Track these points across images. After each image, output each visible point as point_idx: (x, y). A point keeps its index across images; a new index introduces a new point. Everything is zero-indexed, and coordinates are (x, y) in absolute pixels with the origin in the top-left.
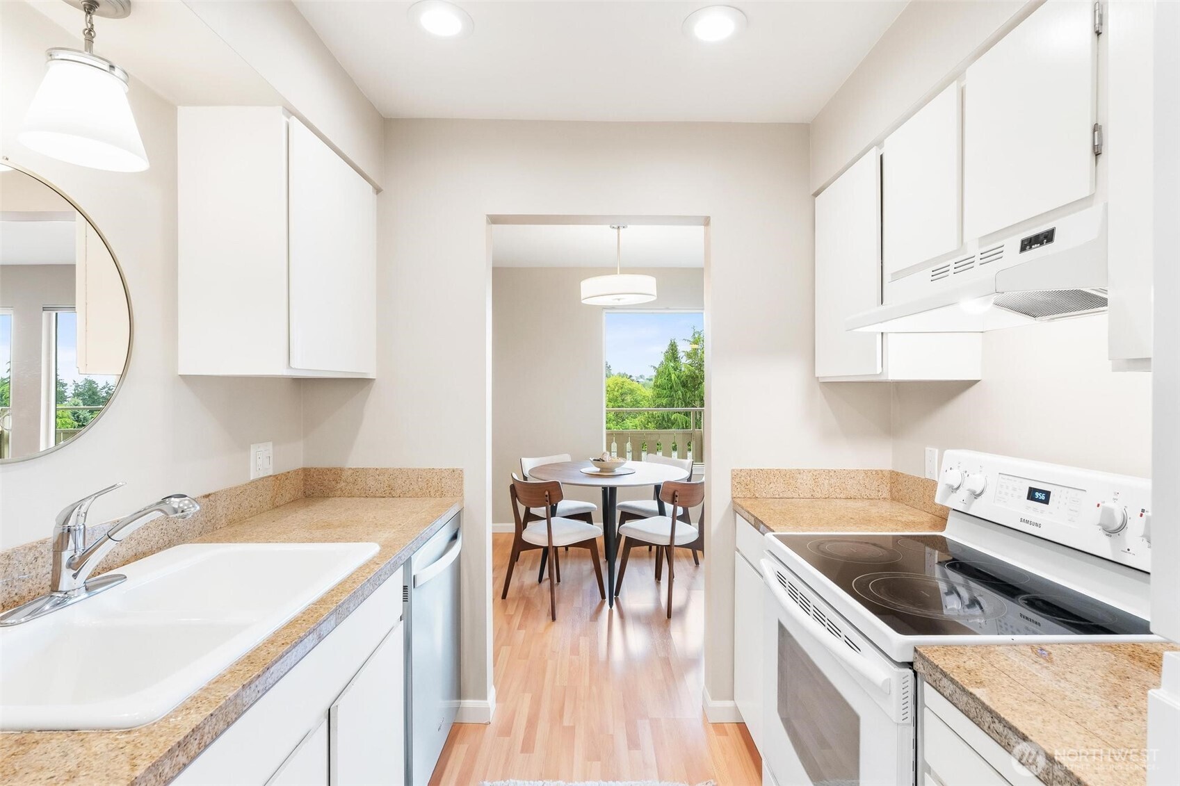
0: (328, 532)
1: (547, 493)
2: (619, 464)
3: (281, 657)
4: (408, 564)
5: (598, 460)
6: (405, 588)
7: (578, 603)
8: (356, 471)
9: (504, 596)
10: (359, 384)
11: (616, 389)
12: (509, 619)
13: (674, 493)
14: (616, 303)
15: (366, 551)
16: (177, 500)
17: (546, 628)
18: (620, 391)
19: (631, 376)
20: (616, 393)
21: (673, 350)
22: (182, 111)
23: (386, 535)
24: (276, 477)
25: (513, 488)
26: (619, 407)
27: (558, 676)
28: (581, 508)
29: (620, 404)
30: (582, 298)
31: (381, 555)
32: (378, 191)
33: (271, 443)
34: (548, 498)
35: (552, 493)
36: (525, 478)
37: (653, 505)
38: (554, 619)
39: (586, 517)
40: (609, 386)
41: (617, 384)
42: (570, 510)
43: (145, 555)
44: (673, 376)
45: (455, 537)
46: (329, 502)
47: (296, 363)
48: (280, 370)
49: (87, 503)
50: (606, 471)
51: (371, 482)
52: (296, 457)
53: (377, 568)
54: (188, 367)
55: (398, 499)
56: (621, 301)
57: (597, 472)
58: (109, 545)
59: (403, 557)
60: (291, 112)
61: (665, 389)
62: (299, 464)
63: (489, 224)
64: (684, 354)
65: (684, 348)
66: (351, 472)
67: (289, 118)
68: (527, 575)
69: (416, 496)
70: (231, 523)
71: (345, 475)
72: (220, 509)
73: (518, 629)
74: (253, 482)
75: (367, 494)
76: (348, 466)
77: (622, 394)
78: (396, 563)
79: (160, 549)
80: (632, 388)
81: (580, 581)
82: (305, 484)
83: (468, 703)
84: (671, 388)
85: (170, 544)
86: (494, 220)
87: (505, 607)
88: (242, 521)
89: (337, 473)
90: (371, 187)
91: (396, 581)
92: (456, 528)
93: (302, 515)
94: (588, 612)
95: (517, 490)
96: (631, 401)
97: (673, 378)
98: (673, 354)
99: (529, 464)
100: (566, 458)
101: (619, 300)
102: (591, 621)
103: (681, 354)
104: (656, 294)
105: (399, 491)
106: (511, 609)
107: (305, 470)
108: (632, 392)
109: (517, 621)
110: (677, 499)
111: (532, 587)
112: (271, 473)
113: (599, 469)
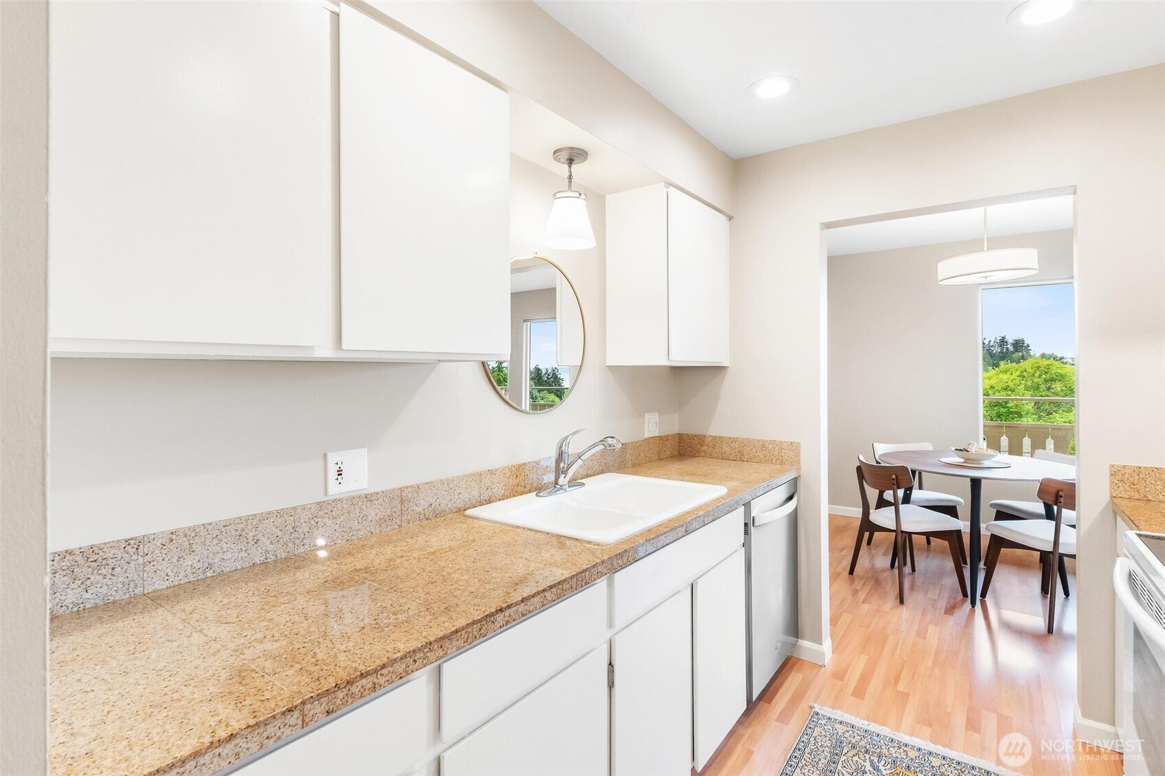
0: (693, 476)
1: (894, 477)
2: (990, 457)
3: (665, 533)
4: (747, 506)
5: (961, 450)
6: (746, 525)
7: (933, 594)
8: (715, 438)
9: (851, 572)
10: (716, 371)
11: (1037, 375)
12: (855, 592)
13: (1058, 492)
14: (984, 281)
15: (719, 491)
16: (611, 439)
17: (891, 609)
18: (1044, 376)
19: (1062, 358)
20: (1036, 380)
22: (608, 197)
23: (734, 484)
24: (660, 437)
25: (859, 469)
26: (1041, 396)
27: (898, 650)
28: (943, 500)
29: (1044, 393)
30: (939, 279)
31: (728, 495)
32: (730, 218)
33: (657, 413)
34: (895, 481)
35: (899, 478)
36: (877, 462)
37: (1039, 508)
38: (902, 602)
39: (951, 510)
40: (1026, 371)
41: (1038, 368)
42: (929, 500)
43: (591, 476)
45: (790, 498)
46: (697, 459)
47: (673, 357)
48: (662, 361)
49: (570, 437)
50: (971, 461)
51: (726, 448)
52: (673, 425)
53: (724, 501)
54: (612, 361)
55: (746, 463)
56: (989, 278)
57: (962, 463)
58: (579, 462)
59: (744, 500)
60: (669, 184)
62: (675, 429)
63: (823, 229)
66: (711, 438)
67: (668, 188)
68: (878, 559)
69: (761, 462)
70: (634, 465)
71: (708, 440)
72: (628, 455)
73: (863, 603)
74: (646, 439)
75: (724, 458)
76: (709, 434)
77: (1046, 381)
78: (737, 502)
79: (598, 474)
80: (1063, 373)
81: (940, 575)
82: (679, 446)
83: (805, 644)
85: (602, 472)
86: (828, 226)
87: (852, 581)
88: (640, 465)
89: (701, 439)
90: (725, 217)
91: (738, 516)
92: (793, 491)
93: (676, 466)
94: (943, 604)
95: (863, 471)
96: (1062, 391)
99: (881, 449)
100: (928, 446)
101: (986, 277)
102: (945, 613)
104: (1037, 267)
105: (747, 457)
106: (858, 585)
107: (679, 434)
109: (862, 596)
110: (1062, 500)
111: (883, 571)
112: (657, 434)
113: (963, 460)
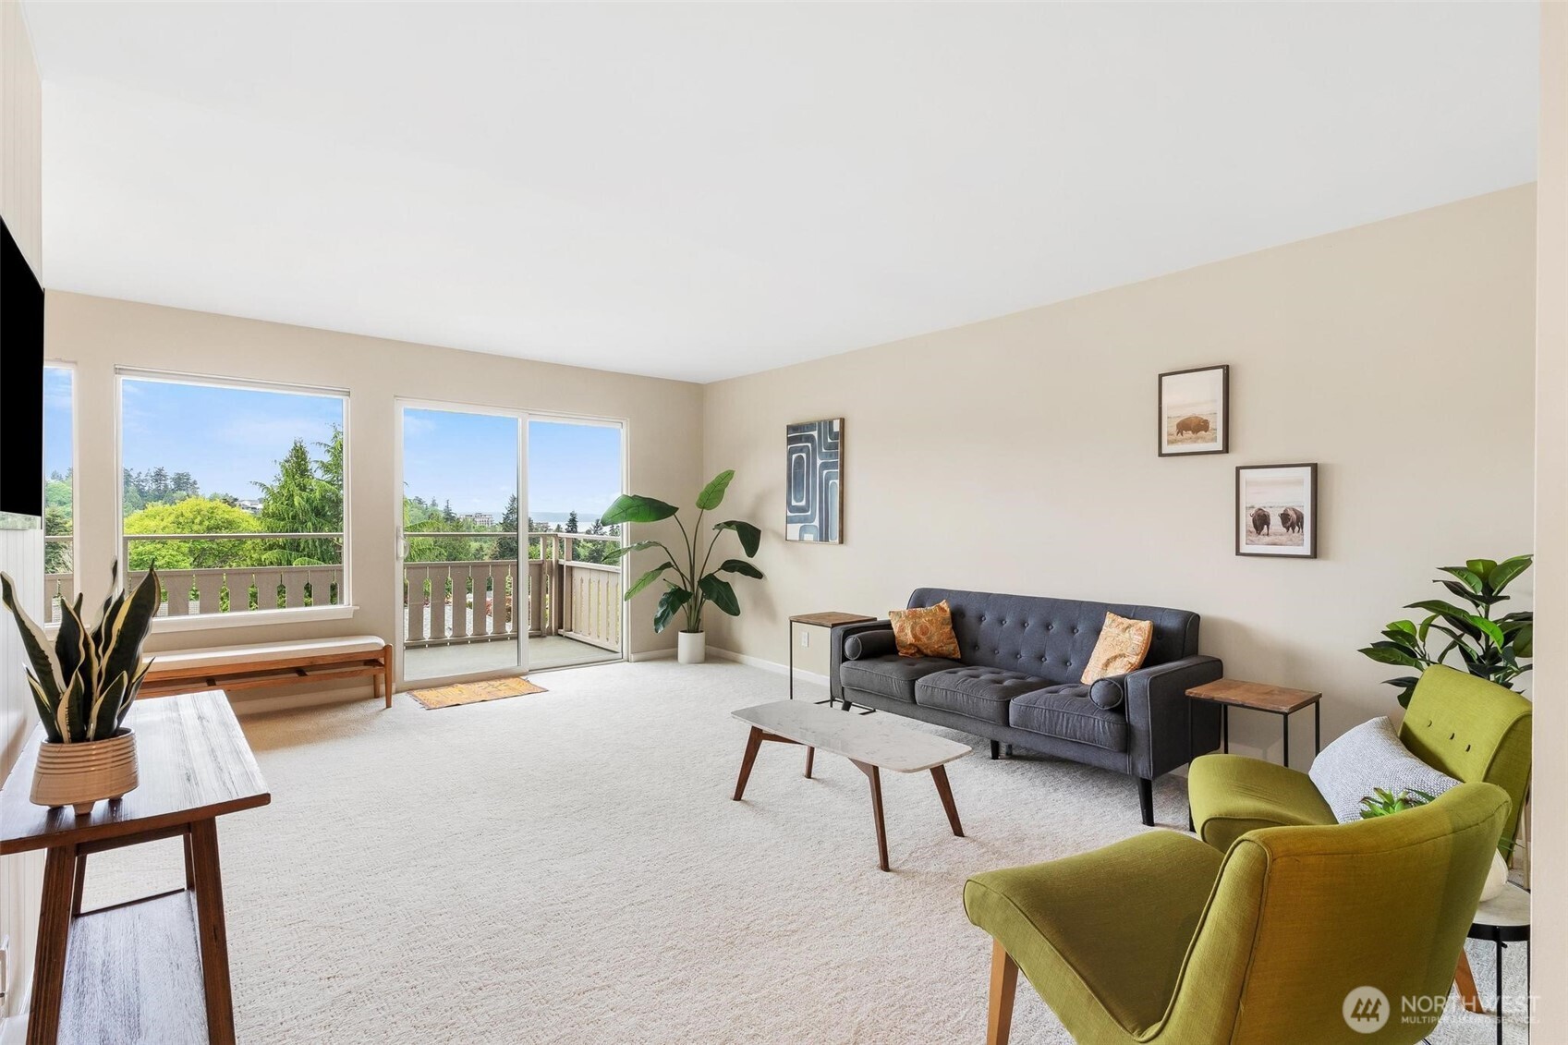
21: (299, 455)
44: (297, 500)
61: (284, 519)
64: (317, 465)
65: (317, 456)
84: (294, 517)
97: (296, 504)
98: (299, 465)
103: (312, 466)
108: (230, 524)
